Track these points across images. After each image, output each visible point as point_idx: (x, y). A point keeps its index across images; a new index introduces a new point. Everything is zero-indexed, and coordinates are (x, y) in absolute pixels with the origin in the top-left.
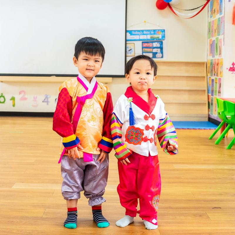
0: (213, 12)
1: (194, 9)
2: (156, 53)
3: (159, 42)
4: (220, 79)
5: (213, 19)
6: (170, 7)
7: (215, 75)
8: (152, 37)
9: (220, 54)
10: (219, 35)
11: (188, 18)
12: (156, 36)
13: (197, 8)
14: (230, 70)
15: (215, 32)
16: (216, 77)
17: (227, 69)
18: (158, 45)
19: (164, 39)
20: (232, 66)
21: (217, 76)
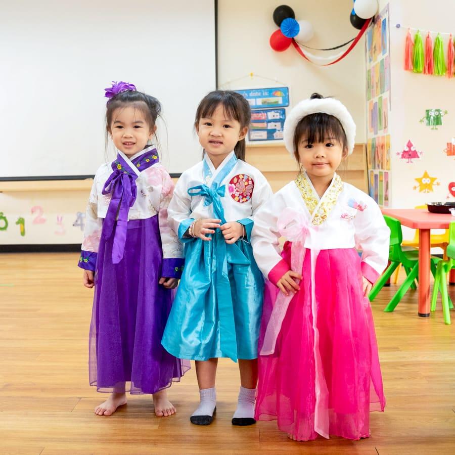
0: (372, 50)
1: (338, 47)
2: (274, 130)
3: (279, 111)
4: (387, 174)
5: (373, 64)
6: (296, 46)
7: (378, 166)
8: (264, 103)
9: (386, 127)
10: (382, 92)
11: (328, 65)
12: (272, 100)
13: (343, 44)
14: (403, 157)
15: (377, 87)
16: (381, 170)
17: (398, 154)
18: (277, 116)
19: (287, 104)
20: (407, 149)
21: (382, 168)
